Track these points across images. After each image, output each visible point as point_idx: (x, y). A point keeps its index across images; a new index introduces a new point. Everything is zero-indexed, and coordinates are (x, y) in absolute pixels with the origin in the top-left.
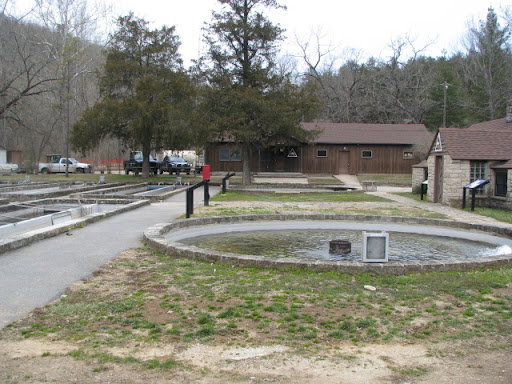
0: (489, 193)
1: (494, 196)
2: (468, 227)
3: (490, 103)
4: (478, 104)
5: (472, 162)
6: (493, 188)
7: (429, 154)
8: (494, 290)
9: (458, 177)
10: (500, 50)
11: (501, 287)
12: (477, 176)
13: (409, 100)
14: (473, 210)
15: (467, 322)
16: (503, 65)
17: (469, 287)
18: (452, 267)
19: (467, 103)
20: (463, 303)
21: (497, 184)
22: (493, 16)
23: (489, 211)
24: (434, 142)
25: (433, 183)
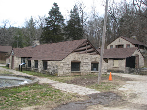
0: (26, 66)
1: (28, 67)
2: (18, 76)
3: (31, 41)
4: (27, 41)
5: (22, 58)
6: (27, 65)
7: (10, 55)
8: (17, 94)
9: (18, 62)
10: (33, 28)
11: (19, 93)
12: (23, 62)
13: (8, 39)
14: (21, 71)
15: (5, 104)
16: (34, 32)
17: (10, 93)
18: (7, 88)
19: (24, 41)
20: (7, 98)
21: (28, 64)
22: (32, 18)
23: (26, 71)
24: (12, 52)
25: (11, 63)
